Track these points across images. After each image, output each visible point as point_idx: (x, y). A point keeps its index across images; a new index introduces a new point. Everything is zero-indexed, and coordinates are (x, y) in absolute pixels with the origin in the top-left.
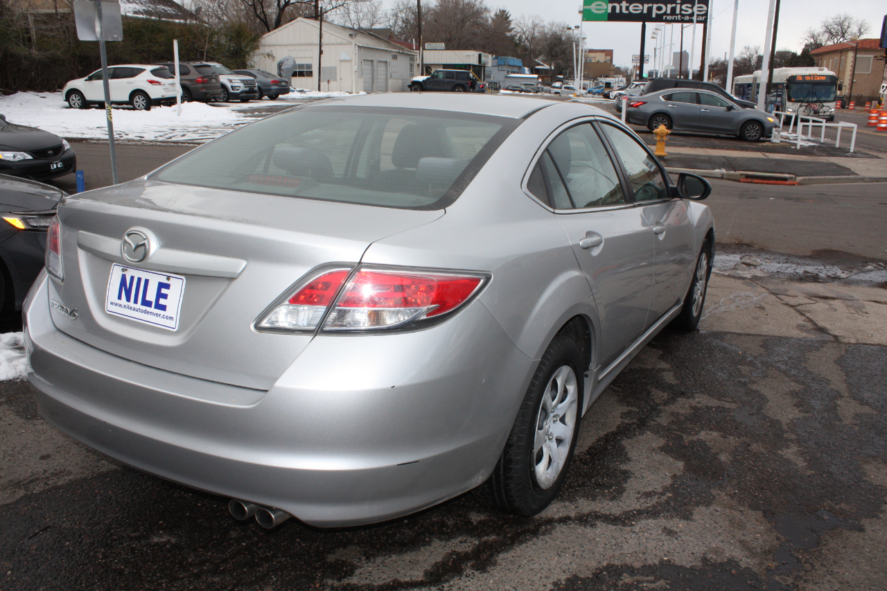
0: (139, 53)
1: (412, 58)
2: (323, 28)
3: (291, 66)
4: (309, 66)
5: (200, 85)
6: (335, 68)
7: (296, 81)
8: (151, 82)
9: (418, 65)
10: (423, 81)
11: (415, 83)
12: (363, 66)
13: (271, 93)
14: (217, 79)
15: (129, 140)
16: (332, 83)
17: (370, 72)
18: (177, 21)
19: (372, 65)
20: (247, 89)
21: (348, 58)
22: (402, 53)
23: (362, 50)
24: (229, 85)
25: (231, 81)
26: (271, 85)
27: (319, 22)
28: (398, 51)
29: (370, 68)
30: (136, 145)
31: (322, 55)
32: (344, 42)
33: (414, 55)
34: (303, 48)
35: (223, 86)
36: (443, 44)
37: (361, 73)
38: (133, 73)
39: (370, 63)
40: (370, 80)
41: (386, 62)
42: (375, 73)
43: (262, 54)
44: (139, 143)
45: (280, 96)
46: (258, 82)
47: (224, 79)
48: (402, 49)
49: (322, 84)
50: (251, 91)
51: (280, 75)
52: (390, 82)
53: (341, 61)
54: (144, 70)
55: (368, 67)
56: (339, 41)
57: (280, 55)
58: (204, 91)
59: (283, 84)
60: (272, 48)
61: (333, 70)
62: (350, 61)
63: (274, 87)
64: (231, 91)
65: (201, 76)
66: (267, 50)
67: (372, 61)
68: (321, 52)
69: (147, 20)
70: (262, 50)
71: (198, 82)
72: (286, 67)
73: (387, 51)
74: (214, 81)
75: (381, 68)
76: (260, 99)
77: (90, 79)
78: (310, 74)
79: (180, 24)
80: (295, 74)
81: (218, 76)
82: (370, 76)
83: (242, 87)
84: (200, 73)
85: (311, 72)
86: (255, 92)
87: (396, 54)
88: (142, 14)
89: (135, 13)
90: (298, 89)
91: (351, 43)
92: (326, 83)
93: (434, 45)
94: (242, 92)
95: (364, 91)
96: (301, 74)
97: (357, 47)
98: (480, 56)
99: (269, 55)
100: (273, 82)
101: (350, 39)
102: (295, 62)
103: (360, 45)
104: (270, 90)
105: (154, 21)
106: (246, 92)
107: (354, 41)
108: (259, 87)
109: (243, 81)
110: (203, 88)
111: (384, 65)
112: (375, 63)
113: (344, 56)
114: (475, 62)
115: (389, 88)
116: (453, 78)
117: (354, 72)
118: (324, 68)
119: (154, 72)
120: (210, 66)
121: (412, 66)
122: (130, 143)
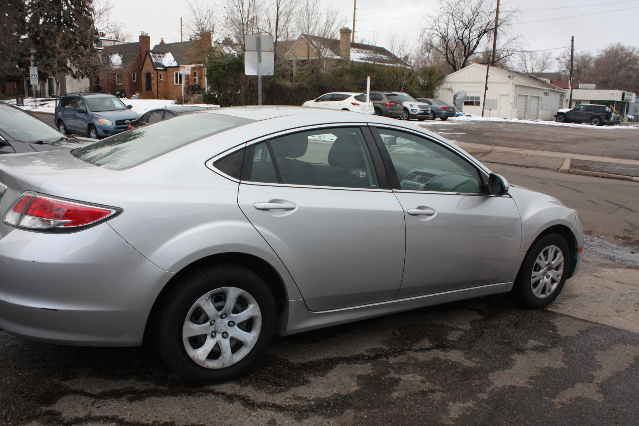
0: (358, 85)
1: (562, 95)
2: (489, 71)
3: (463, 98)
4: (478, 98)
5: (388, 108)
6: (496, 100)
7: (466, 109)
8: (353, 104)
9: (567, 100)
10: (567, 112)
11: (560, 114)
12: (518, 100)
13: (442, 115)
14: (401, 103)
15: (323, 141)
16: (493, 111)
17: (524, 104)
18: (387, 64)
19: (526, 99)
20: (423, 112)
21: (507, 93)
22: (553, 91)
23: (518, 88)
24: (410, 108)
25: (411, 106)
26: (442, 110)
27: (487, 67)
28: (549, 89)
29: (524, 101)
30: (326, 144)
31: (487, 91)
32: (505, 81)
33: (564, 93)
34: (475, 85)
35: (406, 109)
36: (594, 85)
37: (515, 105)
38: (342, 98)
39: (524, 98)
40: (523, 110)
41: (539, 97)
42: (528, 105)
43: (445, 89)
44: (329, 143)
45: (449, 118)
46: (431, 107)
47: (406, 104)
48: (554, 88)
49: (485, 111)
50: (426, 113)
51: (454, 103)
52: (541, 112)
53: (501, 95)
54: (350, 96)
55: (523, 100)
56: (501, 80)
57: (457, 89)
58: (390, 111)
59: (451, 110)
60: (453, 85)
61: (495, 102)
62: (508, 95)
63: (444, 112)
64: (411, 113)
65: (390, 101)
66: (449, 86)
67: (526, 96)
68: (486, 88)
69: (366, 64)
70: (445, 86)
71: (387, 105)
72: (459, 98)
73: (539, 89)
74: (398, 105)
75: (534, 102)
76: (433, 119)
77: (317, 101)
78: (478, 104)
79: (388, 66)
80: (466, 103)
81: (402, 102)
82: (524, 107)
83: (419, 111)
84: (389, 99)
85: (479, 103)
86: (428, 114)
87: (548, 91)
88: (366, 60)
89: (361, 59)
90: (466, 114)
91: (509, 82)
92: (489, 110)
93: (586, 85)
94: (419, 114)
95: (517, 118)
96: (472, 104)
97: (514, 85)
98: (623, 94)
99: (449, 89)
100: (442, 108)
101: (509, 80)
102: (466, 94)
103: (517, 84)
104: (441, 113)
105: (371, 64)
106: (422, 114)
107: (511, 81)
108: (432, 111)
109: (420, 106)
110: (390, 110)
111: (537, 99)
112: (529, 98)
113: (504, 92)
114: (619, 99)
115: (539, 117)
116: (591, 111)
117: (509, 104)
118: (489, 100)
119: (356, 98)
120: (397, 95)
121: (561, 100)
122: (323, 143)
